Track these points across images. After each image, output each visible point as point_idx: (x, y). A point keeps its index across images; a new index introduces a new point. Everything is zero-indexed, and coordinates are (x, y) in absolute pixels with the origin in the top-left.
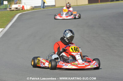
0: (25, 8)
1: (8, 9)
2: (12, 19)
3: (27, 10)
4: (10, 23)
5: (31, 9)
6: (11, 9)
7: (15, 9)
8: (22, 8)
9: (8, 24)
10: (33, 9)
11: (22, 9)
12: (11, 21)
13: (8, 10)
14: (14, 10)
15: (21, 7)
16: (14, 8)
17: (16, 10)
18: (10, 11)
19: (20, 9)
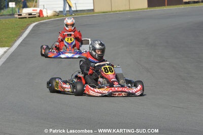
0: (45, 14)
1: (16, 16)
2: (23, 33)
3: (48, 17)
4: (19, 38)
5: (54, 15)
6: (21, 15)
8: (39, 13)
9: (16, 41)
10: (58, 15)
11: (39, 16)
12: (20, 35)
13: (16, 18)
14: (26, 18)
15: (37, 13)
16: (26, 14)
17: (29, 17)
18: (19, 18)
19: (36, 16)
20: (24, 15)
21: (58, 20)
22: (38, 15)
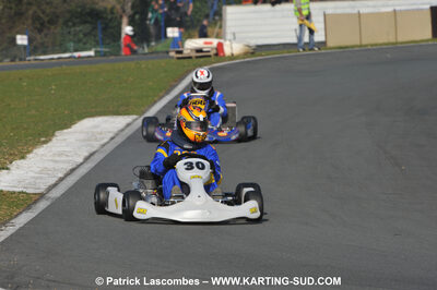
0: (227, 51)
1: (172, 54)
2: (172, 87)
3: (232, 57)
5: (246, 54)
6: (181, 52)
7: (194, 54)
8: (217, 49)
9: (155, 102)
10: (253, 53)
11: (217, 55)
13: (172, 57)
14: (190, 57)
15: (212, 49)
16: (192, 50)
17: (197, 57)
18: (179, 58)
19: (211, 53)
20: (186, 52)
21: (248, 62)
22: (215, 51)
